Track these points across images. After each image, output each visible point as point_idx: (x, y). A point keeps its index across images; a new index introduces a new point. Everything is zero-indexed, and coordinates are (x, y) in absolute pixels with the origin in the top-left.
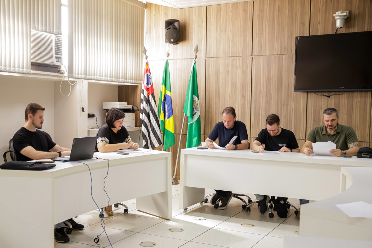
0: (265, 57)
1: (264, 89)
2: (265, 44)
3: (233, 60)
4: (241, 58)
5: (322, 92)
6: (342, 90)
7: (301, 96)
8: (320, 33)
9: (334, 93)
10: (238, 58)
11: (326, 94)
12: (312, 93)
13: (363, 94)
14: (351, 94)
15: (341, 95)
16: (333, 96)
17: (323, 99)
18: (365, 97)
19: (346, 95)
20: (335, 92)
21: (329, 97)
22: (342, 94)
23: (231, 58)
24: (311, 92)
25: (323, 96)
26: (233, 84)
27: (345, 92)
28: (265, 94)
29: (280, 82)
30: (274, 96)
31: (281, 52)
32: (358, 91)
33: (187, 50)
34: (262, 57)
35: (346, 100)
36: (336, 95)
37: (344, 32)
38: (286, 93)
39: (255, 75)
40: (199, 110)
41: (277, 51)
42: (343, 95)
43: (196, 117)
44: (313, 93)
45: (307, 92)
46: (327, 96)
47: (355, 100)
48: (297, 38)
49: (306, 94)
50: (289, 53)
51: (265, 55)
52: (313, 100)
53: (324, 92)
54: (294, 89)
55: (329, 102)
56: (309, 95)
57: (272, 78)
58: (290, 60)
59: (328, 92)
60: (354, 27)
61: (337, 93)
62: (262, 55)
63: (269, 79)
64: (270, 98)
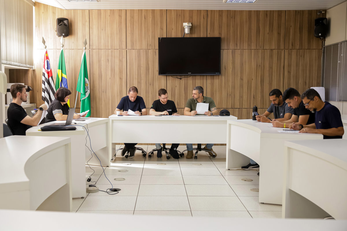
0: (136, 50)
1: (136, 74)
3: (112, 52)
4: (118, 51)
5: (176, 76)
6: (190, 74)
7: (163, 78)
8: (173, 36)
9: (184, 77)
10: (116, 50)
11: (179, 77)
12: (170, 76)
13: (202, 77)
14: (194, 77)
15: (188, 78)
16: (184, 78)
17: (177, 81)
18: (203, 79)
19: (191, 78)
20: (185, 76)
21: (181, 79)
22: (189, 77)
23: (110, 50)
24: (169, 76)
25: (177, 79)
26: (113, 70)
27: (192, 75)
28: (137, 77)
29: (147, 69)
30: (143, 78)
31: (147, 47)
32: (198, 75)
33: (73, 42)
34: (134, 50)
35: (191, 81)
36: (185, 78)
37: (189, 37)
38: (152, 76)
39: (129, 63)
40: (89, 89)
41: (144, 46)
43: (87, 94)
44: (171, 76)
45: (166, 76)
46: (180, 79)
47: (197, 81)
48: (159, 38)
49: (165, 77)
50: (153, 48)
51: (136, 49)
52: (170, 81)
53: (178, 76)
54: (159, 74)
55: (181, 83)
56: (168, 77)
57: (141, 65)
58: (154, 53)
59: (180, 76)
60: (194, 34)
61: (186, 77)
62: (134, 49)
63: (139, 66)
64: (141, 80)
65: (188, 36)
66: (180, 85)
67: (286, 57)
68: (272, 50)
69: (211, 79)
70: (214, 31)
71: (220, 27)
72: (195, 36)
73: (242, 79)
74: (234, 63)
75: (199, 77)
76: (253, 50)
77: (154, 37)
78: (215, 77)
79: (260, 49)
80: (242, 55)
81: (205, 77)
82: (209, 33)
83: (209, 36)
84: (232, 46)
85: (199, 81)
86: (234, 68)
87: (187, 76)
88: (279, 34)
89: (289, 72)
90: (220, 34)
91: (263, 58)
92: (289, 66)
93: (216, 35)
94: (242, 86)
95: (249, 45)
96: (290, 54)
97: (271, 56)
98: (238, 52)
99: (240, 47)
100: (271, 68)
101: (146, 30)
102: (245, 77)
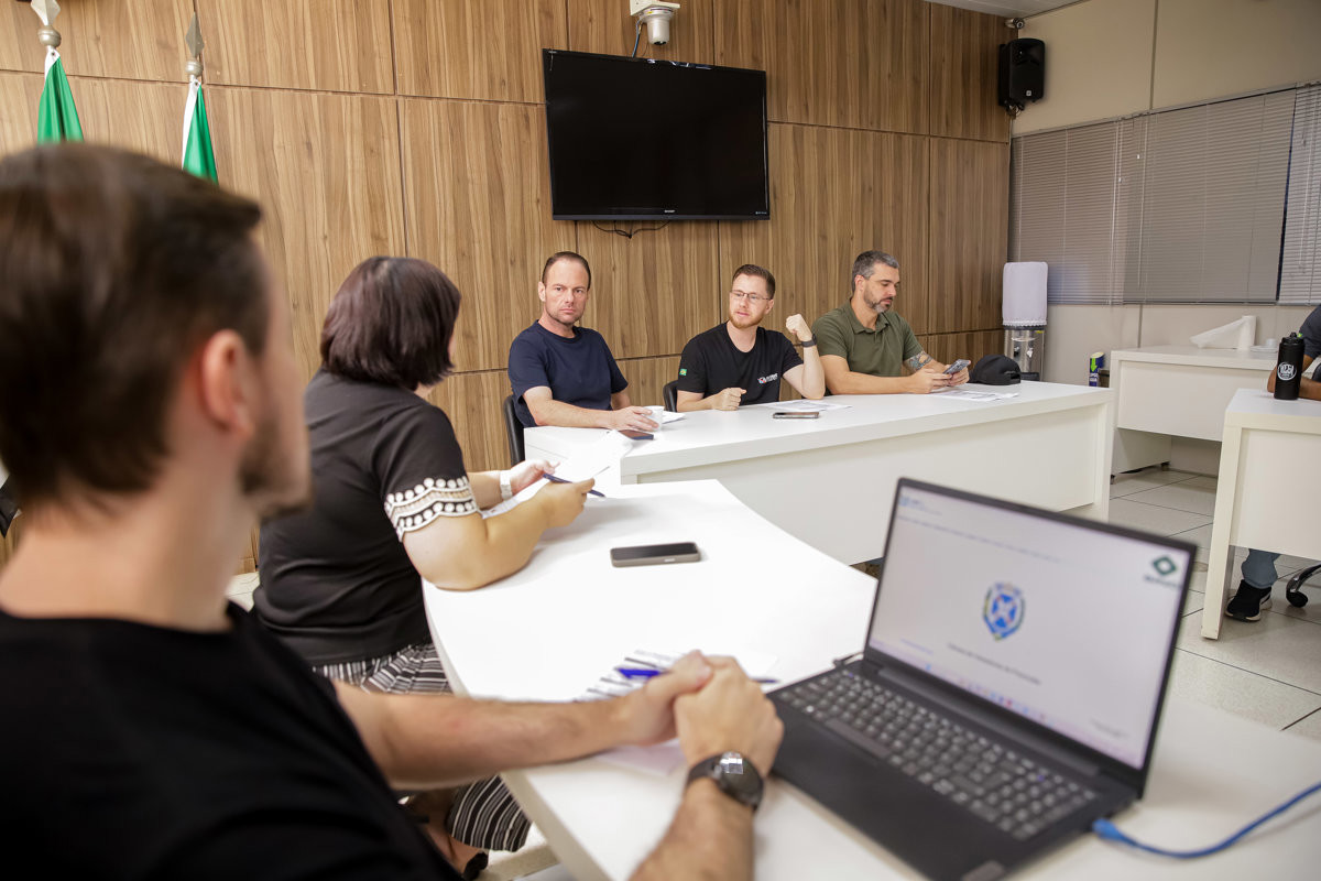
0: (443, 102)
1: (448, 213)
2: (439, 61)
3: (324, 104)
4: (356, 99)
5: (614, 222)
6: (670, 217)
7: (563, 234)
8: (595, 47)
9: (640, 227)
10: (343, 97)
11: (623, 228)
12: (588, 226)
13: (703, 229)
14: (677, 229)
15: (656, 232)
16: (640, 234)
17: (616, 243)
18: (707, 236)
19: (667, 233)
20: (644, 222)
21: (630, 237)
22: (658, 229)
23: (314, 96)
24: (585, 222)
25: (615, 235)
26: (336, 197)
27: (669, 221)
28: (451, 230)
29: (496, 191)
30: (481, 231)
31: (491, 91)
32: (691, 221)
34: (430, 102)
35: (668, 244)
36: (646, 232)
38: (518, 225)
39: (413, 163)
41: (477, 87)
42: (662, 230)
44: (592, 226)
45: (576, 222)
46: (626, 235)
47: (687, 243)
48: (546, 53)
49: (571, 228)
50: (516, 98)
51: (440, 98)
52: (592, 245)
53: (620, 222)
54: (554, 213)
55: (632, 252)
56: (581, 230)
57: (469, 175)
58: (522, 122)
59: (627, 222)
60: (672, 49)
61: (648, 226)
62: (431, 98)
63: (460, 180)
64: (470, 242)
66: (628, 263)
67: (934, 163)
68: (899, 135)
69: (732, 235)
70: (735, 46)
71: (756, 33)
72: (674, 58)
73: (823, 237)
74: (799, 176)
75: (693, 226)
76: (851, 132)
77: (516, 47)
78: (745, 228)
79: (870, 128)
80: (822, 146)
81: (713, 228)
82: (722, 54)
83: (719, 63)
84: (792, 115)
85: (694, 244)
86: (800, 193)
87: (653, 222)
88: (916, 81)
89: (941, 214)
90: (755, 59)
91: (879, 163)
92: (942, 193)
93: (744, 62)
94: (823, 262)
95: (842, 114)
96: (942, 154)
97: (898, 157)
98: (811, 135)
99: (817, 118)
100: (898, 197)
102: (832, 230)
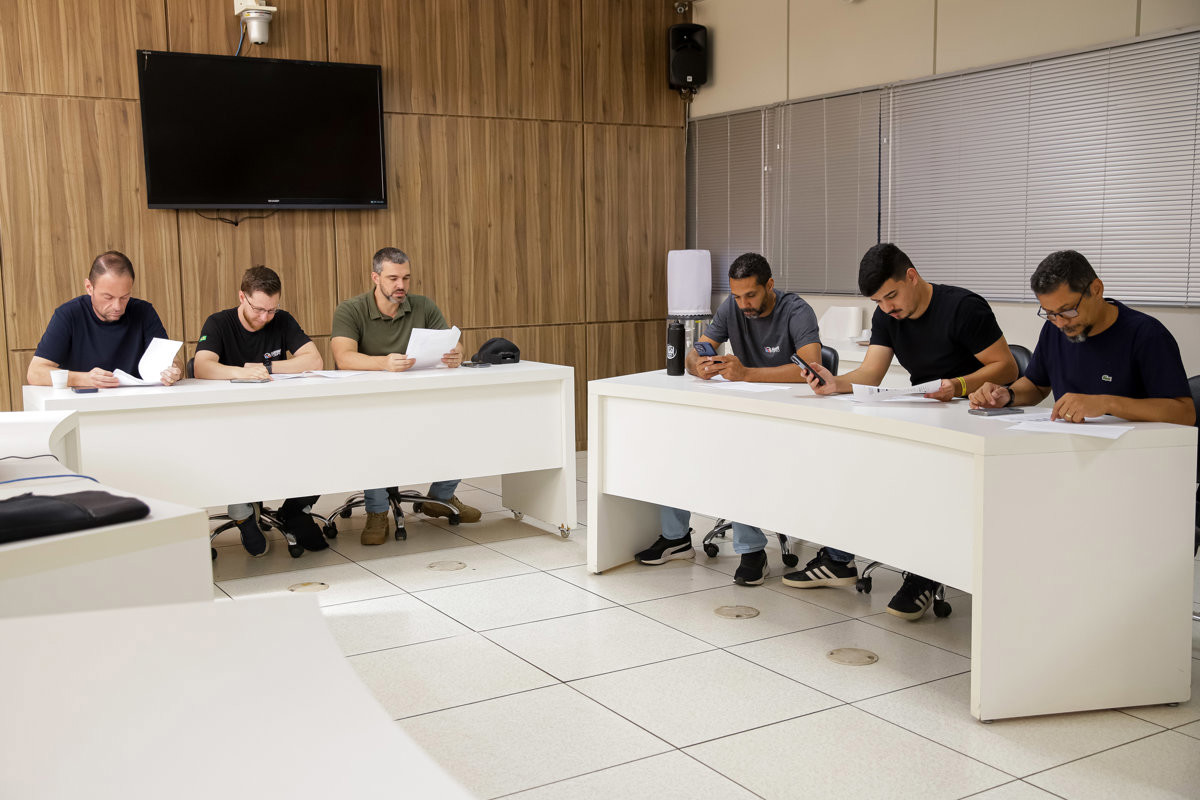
0: (36, 99)
1: (43, 201)
2: (32, 60)
5: (218, 210)
6: (274, 206)
7: (163, 221)
8: (196, 48)
9: (247, 215)
11: (228, 216)
12: (190, 214)
13: (316, 217)
14: (287, 217)
15: (265, 220)
16: (247, 222)
17: (221, 233)
18: (322, 225)
19: (276, 221)
20: (250, 210)
21: (236, 224)
22: (267, 217)
24: (187, 211)
25: (220, 223)
27: (278, 210)
28: (45, 216)
29: (93, 180)
30: (78, 219)
31: (87, 87)
32: (303, 210)
34: (23, 98)
35: (277, 232)
36: (253, 220)
37: (259, 56)
38: (116, 212)
41: (72, 83)
42: (271, 218)
44: (194, 214)
45: (177, 211)
46: (232, 222)
47: (298, 231)
48: (140, 54)
49: (173, 216)
50: (114, 93)
51: (35, 94)
52: (194, 232)
53: (225, 210)
54: (149, 202)
55: (238, 239)
56: (183, 218)
57: (64, 165)
58: (120, 116)
59: (232, 211)
60: (281, 46)
61: (256, 215)
62: (24, 94)
63: (55, 170)
64: (66, 227)
65: (256, 53)
66: (234, 249)
67: (589, 149)
68: (545, 122)
69: (349, 221)
70: (351, 41)
71: (374, 27)
72: (284, 53)
73: (455, 224)
74: (426, 164)
75: (306, 215)
76: (487, 121)
77: (112, 46)
78: (364, 216)
79: (510, 116)
80: (452, 137)
81: (328, 217)
82: (336, 49)
83: (334, 58)
84: (417, 104)
85: (307, 232)
86: (428, 184)
87: (262, 210)
88: (565, 67)
89: (599, 201)
90: (374, 53)
91: (521, 151)
92: (599, 178)
93: (361, 56)
94: (456, 250)
95: (475, 102)
96: (599, 140)
97: (545, 145)
98: (439, 126)
99: (445, 107)
100: (545, 185)
101: (77, 15)
102: (465, 217)
